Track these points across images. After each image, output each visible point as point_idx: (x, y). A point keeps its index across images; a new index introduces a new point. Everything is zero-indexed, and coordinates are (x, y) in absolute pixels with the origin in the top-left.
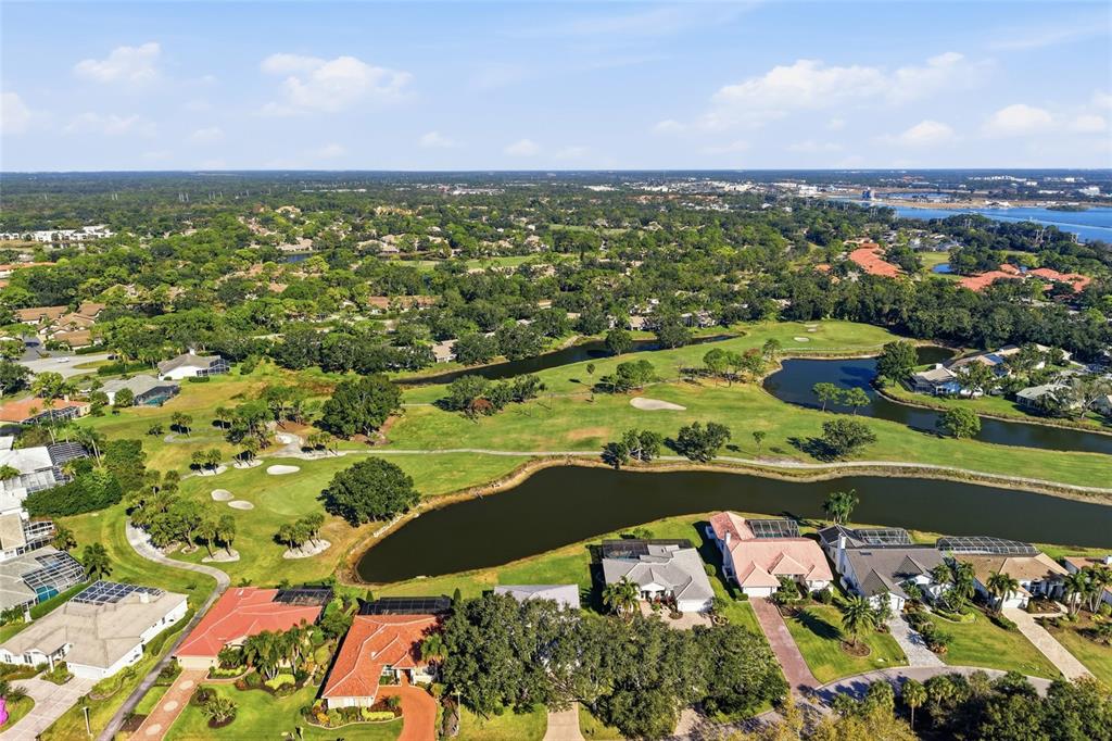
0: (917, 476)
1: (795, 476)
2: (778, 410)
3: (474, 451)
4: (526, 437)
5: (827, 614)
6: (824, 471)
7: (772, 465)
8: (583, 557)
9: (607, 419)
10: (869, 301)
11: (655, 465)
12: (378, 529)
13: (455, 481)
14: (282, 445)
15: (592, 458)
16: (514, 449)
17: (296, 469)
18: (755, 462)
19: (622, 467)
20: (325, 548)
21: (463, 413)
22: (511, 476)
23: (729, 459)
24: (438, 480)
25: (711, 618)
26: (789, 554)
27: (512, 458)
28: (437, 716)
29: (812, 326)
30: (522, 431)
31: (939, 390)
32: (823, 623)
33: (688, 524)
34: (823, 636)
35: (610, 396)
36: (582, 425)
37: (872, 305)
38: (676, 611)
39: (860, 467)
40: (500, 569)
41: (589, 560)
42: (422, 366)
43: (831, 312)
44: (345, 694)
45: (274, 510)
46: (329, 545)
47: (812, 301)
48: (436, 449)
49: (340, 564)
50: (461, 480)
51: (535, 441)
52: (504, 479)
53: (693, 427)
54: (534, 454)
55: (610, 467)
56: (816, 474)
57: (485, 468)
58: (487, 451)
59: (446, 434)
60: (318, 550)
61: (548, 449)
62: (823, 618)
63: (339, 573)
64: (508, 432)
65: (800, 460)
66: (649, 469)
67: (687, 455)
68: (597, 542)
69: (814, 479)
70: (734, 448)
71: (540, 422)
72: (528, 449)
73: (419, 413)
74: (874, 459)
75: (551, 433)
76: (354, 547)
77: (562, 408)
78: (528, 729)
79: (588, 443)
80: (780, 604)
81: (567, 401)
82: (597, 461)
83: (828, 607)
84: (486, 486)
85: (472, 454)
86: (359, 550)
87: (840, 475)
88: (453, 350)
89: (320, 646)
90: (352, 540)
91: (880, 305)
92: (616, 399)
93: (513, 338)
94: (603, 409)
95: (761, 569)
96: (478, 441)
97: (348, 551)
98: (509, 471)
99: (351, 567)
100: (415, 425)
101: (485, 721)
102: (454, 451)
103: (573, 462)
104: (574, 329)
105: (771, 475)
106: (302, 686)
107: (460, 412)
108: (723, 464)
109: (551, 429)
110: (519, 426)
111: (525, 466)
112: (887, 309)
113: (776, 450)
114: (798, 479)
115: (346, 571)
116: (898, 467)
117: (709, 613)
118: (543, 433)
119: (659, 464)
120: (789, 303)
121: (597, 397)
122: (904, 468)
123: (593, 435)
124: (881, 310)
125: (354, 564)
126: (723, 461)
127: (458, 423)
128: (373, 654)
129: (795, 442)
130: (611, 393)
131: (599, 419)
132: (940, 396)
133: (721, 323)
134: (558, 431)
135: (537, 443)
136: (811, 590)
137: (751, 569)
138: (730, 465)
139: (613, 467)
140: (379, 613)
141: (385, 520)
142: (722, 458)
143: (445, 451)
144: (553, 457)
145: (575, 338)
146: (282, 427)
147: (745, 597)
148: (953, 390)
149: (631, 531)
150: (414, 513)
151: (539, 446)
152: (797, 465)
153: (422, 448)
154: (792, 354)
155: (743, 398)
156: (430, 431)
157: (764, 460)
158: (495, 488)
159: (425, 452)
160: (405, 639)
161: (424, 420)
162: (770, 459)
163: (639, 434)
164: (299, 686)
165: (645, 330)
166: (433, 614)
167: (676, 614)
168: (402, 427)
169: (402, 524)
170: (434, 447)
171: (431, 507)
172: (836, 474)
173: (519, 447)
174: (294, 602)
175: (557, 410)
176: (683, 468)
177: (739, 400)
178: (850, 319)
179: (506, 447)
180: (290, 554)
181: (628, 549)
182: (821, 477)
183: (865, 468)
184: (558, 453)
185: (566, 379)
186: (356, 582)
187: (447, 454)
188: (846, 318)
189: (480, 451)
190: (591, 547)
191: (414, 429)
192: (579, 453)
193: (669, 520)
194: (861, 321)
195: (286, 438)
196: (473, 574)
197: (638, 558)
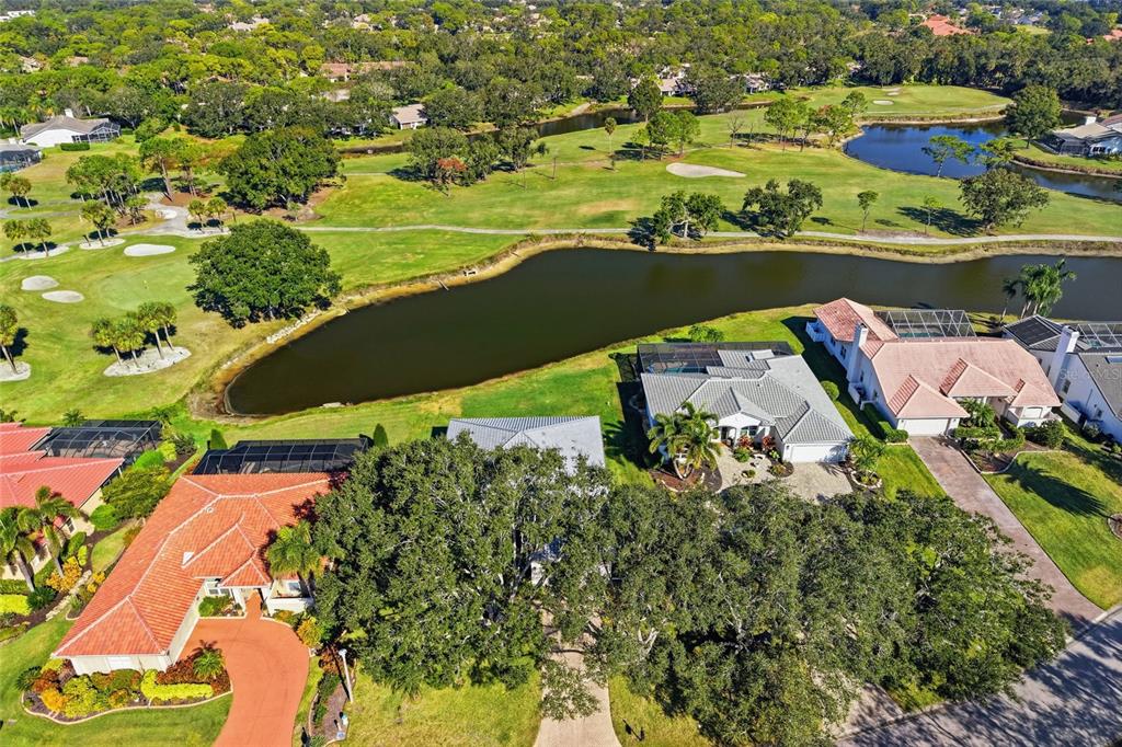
0: (1105, 253)
1: (922, 255)
2: (874, 176)
3: (439, 228)
4: (518, 211)
5: (1060, 466)
6: (965, 249)
7: (884, 240)
8: (605, 372)
9: (634, 189)
10: (968, 55)
11: (709, 244)
12: (274, 331)
13: (408, 266)
14: (162, 220)
15: (617, 238)
16: (499, 227)
17: (171, 249)
18: (858, 238)
19: (659, 249)
20: (178, 359)
21: (429, 183)
22: (493, 260)
23: (818, 234)
24: (382, 264)
25: (847, 474)
26: (976, 362)
27: (495, 238)
28: (308, 689)
29: (894, 90)
30: (512, 204)
31: (1095, 149)
32: (1056, 482)
33: (773, 321)
34: (1070, 509)
35: (636, 163)
36: (599, 197)
37: (972, 61)
38: (780, 460)
39: (1017, 242)
40: (466, 392)
41: (616, 377)
42: (380, 133)
43: (917, 72)
44: (102, 649)
45: (114, 304)
46: (190, 354)
47: (894, 57)
48: (385, 226)
49: (199, 385)
50: (416, 265)
51: (530, 217)
52: (482, 264)
53: (768, 187)
54: (528, 231)
55: (641, 248)
56: (953, 252)
57: (454, 250)
58: (460, 229)
59: (404, 208)
60: (167, 363)
61: (549, 226)
62: (1054, 474)
63: (195, 398)
64: (492, 206)
65: (925, 234)
66: (701, 250)
67: (755, 230)
68: (629, 348)
69: (950, 259)
70: (824, 221)
71: (538, 194)
72: (521, 226)
73: (367, 183)
74: (1036, 232)
75: (555, 206)
76: (229, 357)
77: (570, 177)
78: (499, 724)
79: (610, 218)
80: (967, 447)
81: (576, 170)
82: (622, 241)
83: (1055, 453)
84: (454, 272)
85: (437, 232)
86: (240, 362)
87: (988, 254)
88: (422, 114)
89: (108, 533)
90: (228, 348)
91: (983, 61)
92: (646, 167)
93: (504, 98)
94: (629, 178)
95: (928, 388)
96: (447, 217)
97: (218, 365)
98: (489, 254)
99: (219, 388)
100: (359, 198)
101: (405, 705)
102: (411, 228)
103: (586, 242)
104: (584, 95)
105: (884, 255)
106: (43, 619)
107: (424, 182)
108: (811, 241)
109: (554, 202)
110: (507, 199)
111: (515, 247)
112: (992, 65)
113: (886, 223)
114: (926, 260)
115: (209, 396)
116: (1076, 242)
117: (841, 464)
118: (541, 207)
119: (716, 243)
120: (858, 67)
121: (619, 164)
122: (1083, 243)
123: (616, 209)
124: (984, 67)
125: (226, 385)
126: (808, 238)
127: (421, 195)
128: (188, 555)
129: (910, 212)
130: (638, 160)
131: (624, 189)
132: (1097, 157)
133: (775, 88)
134: (564, 205)
135: (532, 219)
136: (1021, 423)
137: (909, 388)
138: (821, 242)
139: (646, 249)
140: (236, 469)
141: (288, 318)
142: (809, 233)
143: (398, 229)
144: (556, 236)
145: (586, 106)
146: (169, 201)
147: (903, 436)
148: (1115, 150)
149: (684, 332)
150: (338, 309)
151: (536, 222)
152: (922, 240)
153: (365, 224)
154: (874, 118)
155: (821, 162)
156: (379, 203)
157: (871, 234)
158: (469, 277)
159: (369, 230)
160: (254, 524)
161: (372, 191)
162: (879, 234)
163: (687, 199)
164: (36, 619)
165: (678, 95)
166: (328, 471)
167: (782, 468)
168: (341, 200)
169: (317, 324)
170: (383, 223)
171: (367, 302)
172: (982, 253)
173: (507, 224)
174: (89, 450)
175: (564, 180)
176: (751, 247)
177: (817, 165)
178: (939, 82)
179: (487, 223)
180: (117, 368)
181: (682, 357)
182: (961, 257)
183: (1025, 245)
184: (563, 232)
185: (575, 146)
186: (220, 412)
187: (397, 233)
188: (935, 80)
189: (449, 228)
190: (618, 357)
191: (357, 202)
192: (596, 231)
193: (741, 317)
194: (954, 83)
195: (171, 213)
196: (419, 400)
197: (705, 371)
